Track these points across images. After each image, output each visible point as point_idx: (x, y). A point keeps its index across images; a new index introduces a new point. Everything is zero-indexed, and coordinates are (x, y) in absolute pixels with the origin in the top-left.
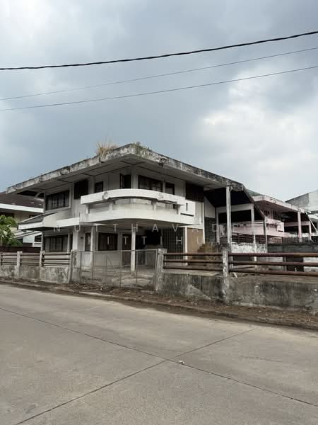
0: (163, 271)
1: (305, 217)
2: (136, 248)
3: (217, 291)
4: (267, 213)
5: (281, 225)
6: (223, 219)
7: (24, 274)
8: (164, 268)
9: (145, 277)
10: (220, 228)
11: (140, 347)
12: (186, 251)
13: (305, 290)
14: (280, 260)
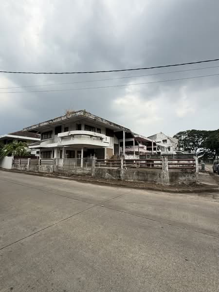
0: (95, 167)
1: (155, 144)
2: (84, 157)
3: (118, 175)
4: (139, 142)
5: (145, 147)
6: (122, 145)
7: (31, 169)
8: (96, 166)
9: (87, 170)
10: (120, 148)
11: (85, 200)
12: (106, 158)
13: (154, 174)
14: (144, 162)
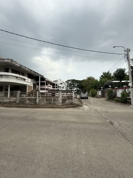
5: (52, 86)
6: (38, 84)
8: (20, 96)
10: (37, 86)
12: (27, 92)
14: (51, 94)
